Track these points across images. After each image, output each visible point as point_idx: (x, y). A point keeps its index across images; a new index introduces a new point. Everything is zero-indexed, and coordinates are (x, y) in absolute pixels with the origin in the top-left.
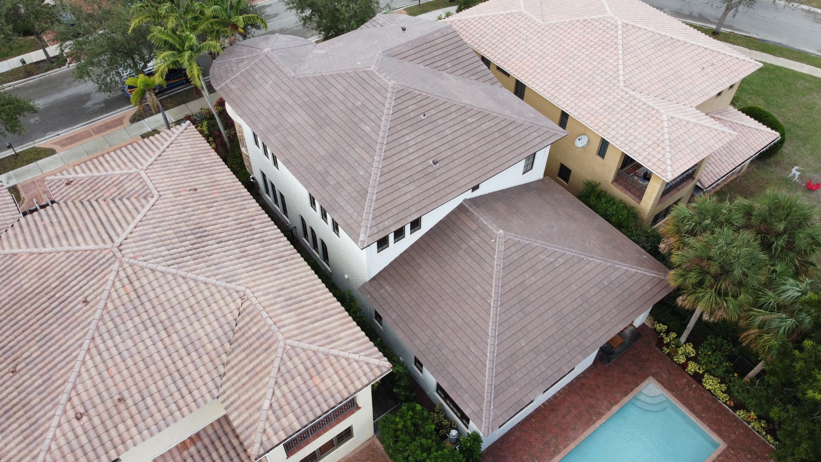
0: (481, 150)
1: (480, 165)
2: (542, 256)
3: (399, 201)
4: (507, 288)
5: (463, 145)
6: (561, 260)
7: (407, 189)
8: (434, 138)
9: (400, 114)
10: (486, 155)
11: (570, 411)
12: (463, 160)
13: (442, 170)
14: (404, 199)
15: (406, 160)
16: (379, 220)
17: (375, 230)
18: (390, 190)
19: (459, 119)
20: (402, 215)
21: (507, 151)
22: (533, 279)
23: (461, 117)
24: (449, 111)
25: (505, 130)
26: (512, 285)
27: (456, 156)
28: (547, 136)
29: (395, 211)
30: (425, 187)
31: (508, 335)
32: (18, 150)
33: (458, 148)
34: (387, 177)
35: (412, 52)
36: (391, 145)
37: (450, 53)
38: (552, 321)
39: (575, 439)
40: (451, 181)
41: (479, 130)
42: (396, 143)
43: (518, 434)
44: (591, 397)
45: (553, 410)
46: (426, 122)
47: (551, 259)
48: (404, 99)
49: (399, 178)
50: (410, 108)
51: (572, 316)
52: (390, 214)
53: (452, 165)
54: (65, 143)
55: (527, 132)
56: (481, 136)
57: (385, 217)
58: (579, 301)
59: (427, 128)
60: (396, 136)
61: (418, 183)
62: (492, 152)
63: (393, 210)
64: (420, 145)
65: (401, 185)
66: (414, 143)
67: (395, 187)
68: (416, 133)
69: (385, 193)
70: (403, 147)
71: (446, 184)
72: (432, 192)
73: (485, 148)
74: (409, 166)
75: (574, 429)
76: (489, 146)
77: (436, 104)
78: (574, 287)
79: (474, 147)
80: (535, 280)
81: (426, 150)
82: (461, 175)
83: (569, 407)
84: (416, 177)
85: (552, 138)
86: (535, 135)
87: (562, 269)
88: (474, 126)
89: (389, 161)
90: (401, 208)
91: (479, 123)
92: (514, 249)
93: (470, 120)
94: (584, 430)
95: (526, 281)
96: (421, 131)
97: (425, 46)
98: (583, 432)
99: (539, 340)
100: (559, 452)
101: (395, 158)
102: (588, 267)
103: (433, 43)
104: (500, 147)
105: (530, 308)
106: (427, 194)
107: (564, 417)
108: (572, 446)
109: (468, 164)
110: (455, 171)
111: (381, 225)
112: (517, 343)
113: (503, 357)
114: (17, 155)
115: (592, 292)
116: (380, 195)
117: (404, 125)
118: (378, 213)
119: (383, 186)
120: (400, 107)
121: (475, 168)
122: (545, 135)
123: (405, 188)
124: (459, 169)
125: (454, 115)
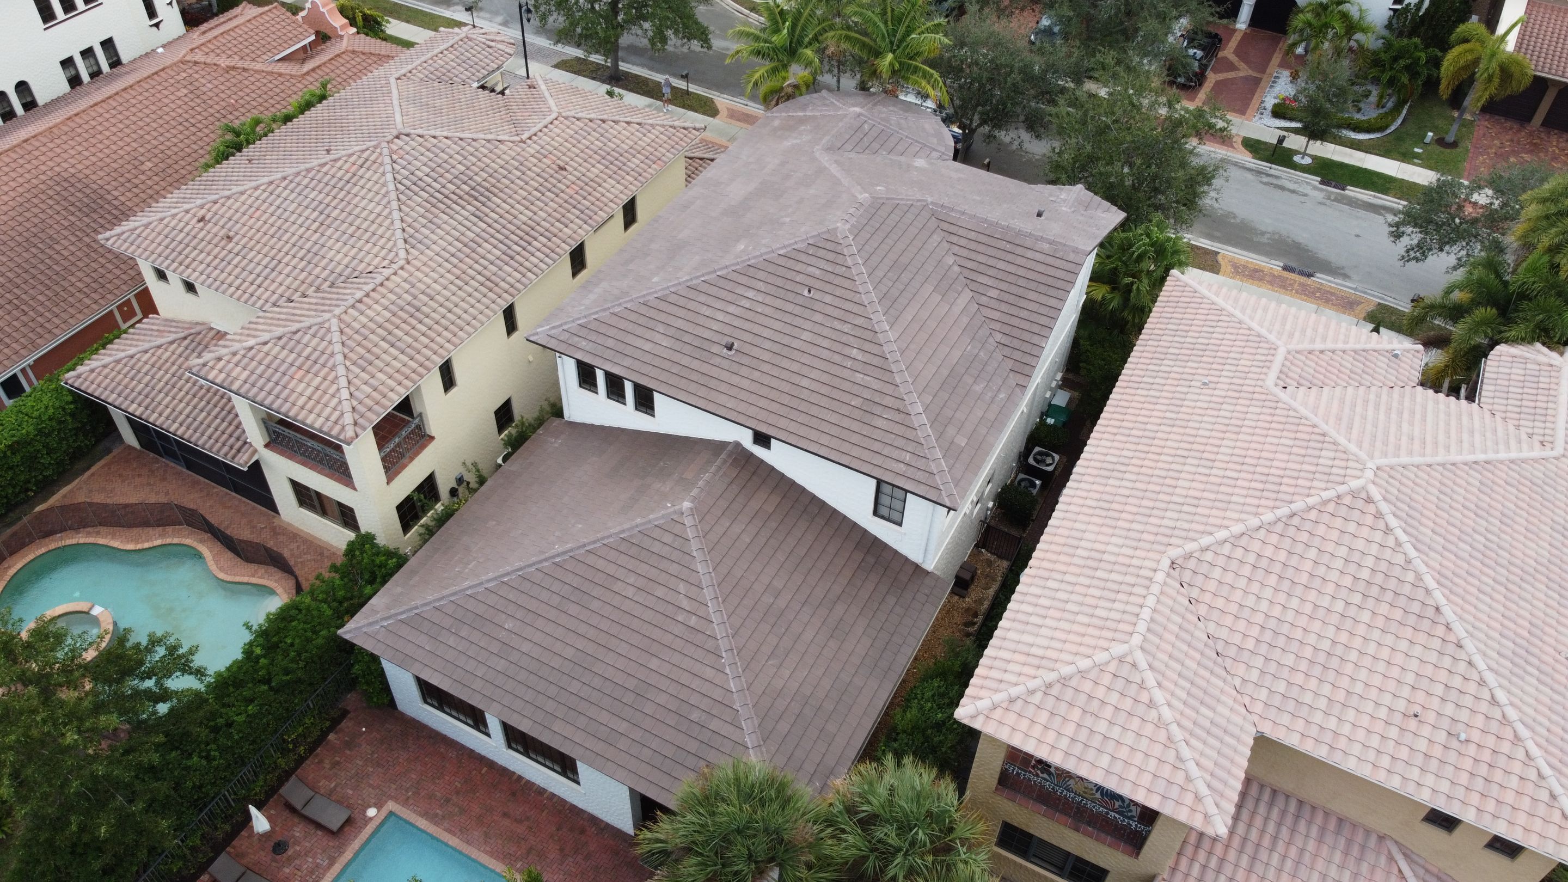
0: (805, 394)
1: (774, 407)
2: (682, 587)
3: (630, 339)
4: (591, 559)
5: (795, 367)
6: (693, 621)
7: (658, 338)
8: (778, 325)
9: (790, 264)
10: (803, 406)
11: (519, 821)
12: (766, 380)
13: (725, 364)
14: (639, 343)
15: (708, 312)
16: (583, 332)
17: (564, 336)
18: (642, 320)
19: (844, 339)
20: (608, 354)
21: (834, 431)
22: (630, 592)
23: (851, 338)
24: (850, 318)
25: (878, 410)
26: (601, 564)
27: (765, 368)
28: (920, 476)
29: (610, 342)
30: (677, 357)
31: (511, 597)
32: (693, 88)
33: (785, 363)
34: (662, 306)
35: (972, 235)
36: (722, 283)
37: (1021, 282)
38: (569, 652)
39: (468, 842)
40: (713, 383)
41: (846, 374)
42: (729, 286)
43: (452, 754)
44: (561, 850)
45: (514, 794)
46: (799, 300)
47: (685, 604)
48: (821, 253)
49: (672, 321)
50: (811, 270)
51: (597, 682)
52: (601, 339)
53: (744, 371)
54: (734, 115)
55: (900, 442)
56: (836, 382)
57: (593, 337)
58: (631, 683)
59: (789, 307)
60: (743, 280)
61: (678, 346)
62: (814, 410)
63: (610, 340)
64: (749, 315)
65: (661, 328)
66: (747, 306)
67: (651, 324)
68: (768, 300)
69: (633, 317)
70: (730, 297)
71: (703, 380)
72: (675, 369)
73: (814, 398)
74: (701, 320)
75: (487, 835)
76: (824, 402)
77: (849, 295)
78: (654, 664)
79: (805, 382)
80: (630, 595)
81: (747, 326)
82: (734, 392)
83: (528, 818)
84: (687, 338)
85: (923, 487)
86: (908, 457)
87: (678, 630)
88: (849, 364)
89: (692, 294)
90: (620, 347)
91: (859, 367)
92: (668, 538)
93: (855, 353)
94: (491, 854)
95: (620, 583)
96: (778, 303)
97: (1002, 244)
98: (486, 852)
99: (526, 647)
100: (436, 824)
101: (702, 298)
102: (709, 673)
103: (1019, 251)
104: (834, 418)
105: (573, 609)
106: (667, 365)
107: (505, 815)
108: (454, 841)
109: (764, 391)
110: (735, 380)
111: (576, 339)
112: (504, 616)
113: (471, 605)
114: (687, 93)
115: (662, 699)
116: (627, 314)
117: (771, 279)
118: (594, 326)
119: (643, 310)
120: (803, 257)
121: (763, 403)
122: (920, 473)
123: (658, 335)
124: (745, 384)
125: (846, 328)
